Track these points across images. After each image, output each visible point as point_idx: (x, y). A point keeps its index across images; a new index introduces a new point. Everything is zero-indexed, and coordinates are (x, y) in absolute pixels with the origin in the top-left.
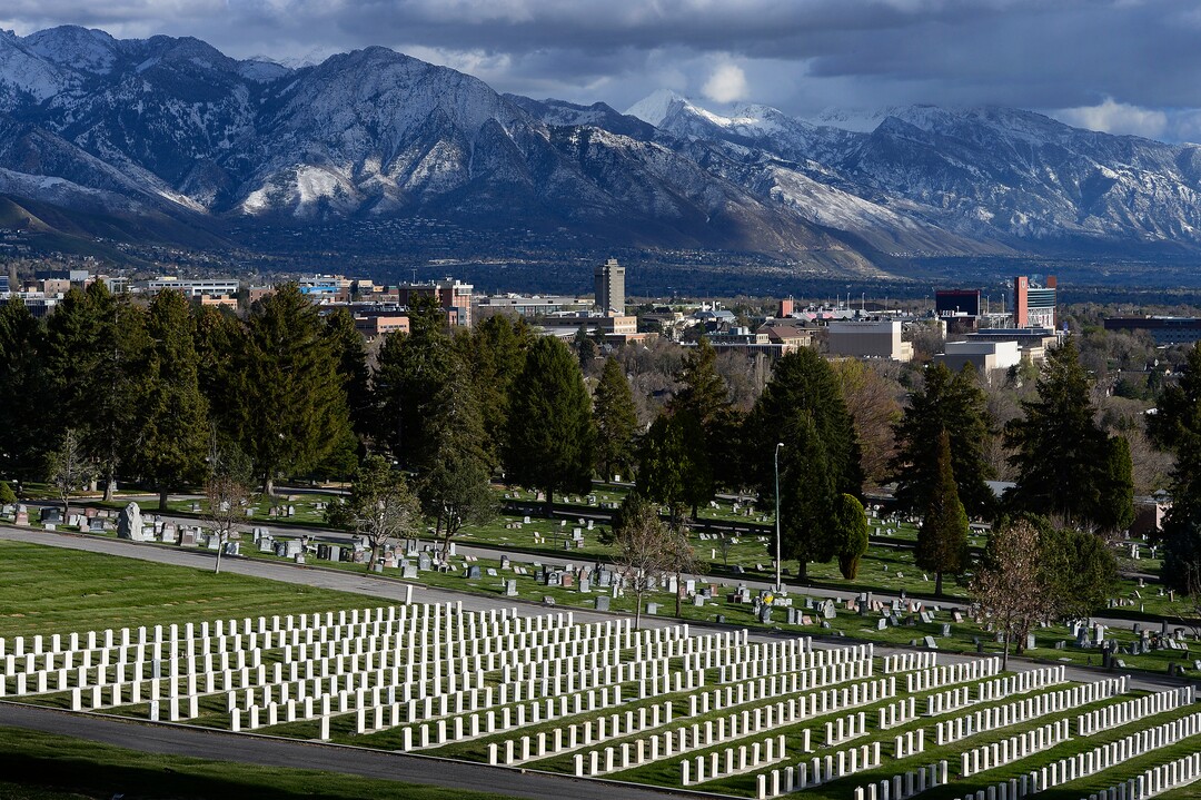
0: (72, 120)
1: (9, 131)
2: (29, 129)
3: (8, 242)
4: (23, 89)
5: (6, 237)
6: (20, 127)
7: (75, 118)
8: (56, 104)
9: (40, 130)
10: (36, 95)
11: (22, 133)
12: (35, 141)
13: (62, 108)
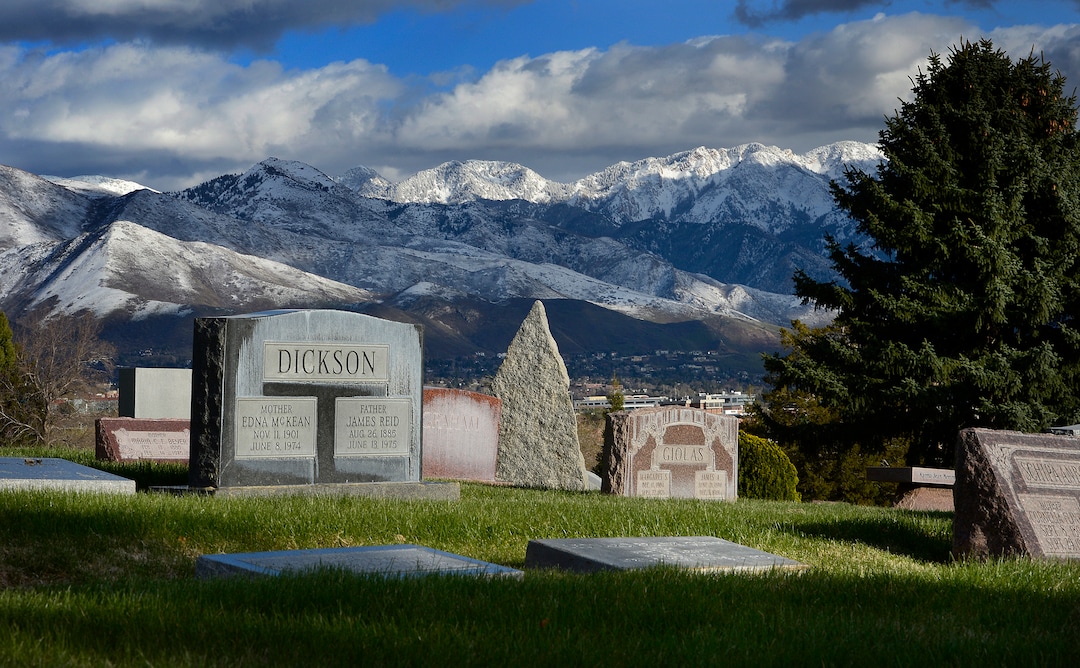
0: (843, 237)
1: (771, 251)
2: (790, 249)
3: (697, 364)
4: (798, 208)
5: (695, 359)
6: (782, 247)
7: (846, 234)
8: (828, 222)
9: (800, 249)
10: (811, 214)
11: (783, 253)
12: (795, 261)
13: (834, 225)
